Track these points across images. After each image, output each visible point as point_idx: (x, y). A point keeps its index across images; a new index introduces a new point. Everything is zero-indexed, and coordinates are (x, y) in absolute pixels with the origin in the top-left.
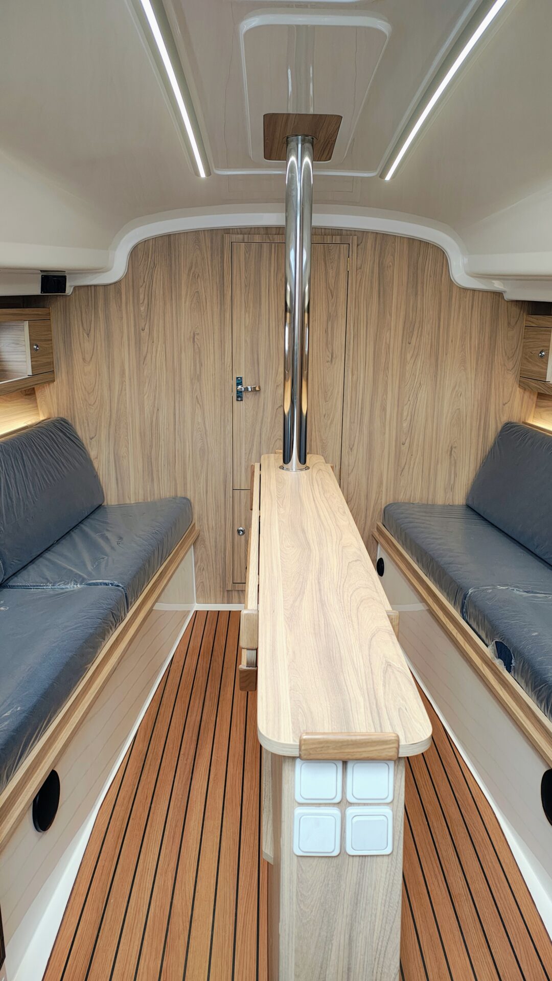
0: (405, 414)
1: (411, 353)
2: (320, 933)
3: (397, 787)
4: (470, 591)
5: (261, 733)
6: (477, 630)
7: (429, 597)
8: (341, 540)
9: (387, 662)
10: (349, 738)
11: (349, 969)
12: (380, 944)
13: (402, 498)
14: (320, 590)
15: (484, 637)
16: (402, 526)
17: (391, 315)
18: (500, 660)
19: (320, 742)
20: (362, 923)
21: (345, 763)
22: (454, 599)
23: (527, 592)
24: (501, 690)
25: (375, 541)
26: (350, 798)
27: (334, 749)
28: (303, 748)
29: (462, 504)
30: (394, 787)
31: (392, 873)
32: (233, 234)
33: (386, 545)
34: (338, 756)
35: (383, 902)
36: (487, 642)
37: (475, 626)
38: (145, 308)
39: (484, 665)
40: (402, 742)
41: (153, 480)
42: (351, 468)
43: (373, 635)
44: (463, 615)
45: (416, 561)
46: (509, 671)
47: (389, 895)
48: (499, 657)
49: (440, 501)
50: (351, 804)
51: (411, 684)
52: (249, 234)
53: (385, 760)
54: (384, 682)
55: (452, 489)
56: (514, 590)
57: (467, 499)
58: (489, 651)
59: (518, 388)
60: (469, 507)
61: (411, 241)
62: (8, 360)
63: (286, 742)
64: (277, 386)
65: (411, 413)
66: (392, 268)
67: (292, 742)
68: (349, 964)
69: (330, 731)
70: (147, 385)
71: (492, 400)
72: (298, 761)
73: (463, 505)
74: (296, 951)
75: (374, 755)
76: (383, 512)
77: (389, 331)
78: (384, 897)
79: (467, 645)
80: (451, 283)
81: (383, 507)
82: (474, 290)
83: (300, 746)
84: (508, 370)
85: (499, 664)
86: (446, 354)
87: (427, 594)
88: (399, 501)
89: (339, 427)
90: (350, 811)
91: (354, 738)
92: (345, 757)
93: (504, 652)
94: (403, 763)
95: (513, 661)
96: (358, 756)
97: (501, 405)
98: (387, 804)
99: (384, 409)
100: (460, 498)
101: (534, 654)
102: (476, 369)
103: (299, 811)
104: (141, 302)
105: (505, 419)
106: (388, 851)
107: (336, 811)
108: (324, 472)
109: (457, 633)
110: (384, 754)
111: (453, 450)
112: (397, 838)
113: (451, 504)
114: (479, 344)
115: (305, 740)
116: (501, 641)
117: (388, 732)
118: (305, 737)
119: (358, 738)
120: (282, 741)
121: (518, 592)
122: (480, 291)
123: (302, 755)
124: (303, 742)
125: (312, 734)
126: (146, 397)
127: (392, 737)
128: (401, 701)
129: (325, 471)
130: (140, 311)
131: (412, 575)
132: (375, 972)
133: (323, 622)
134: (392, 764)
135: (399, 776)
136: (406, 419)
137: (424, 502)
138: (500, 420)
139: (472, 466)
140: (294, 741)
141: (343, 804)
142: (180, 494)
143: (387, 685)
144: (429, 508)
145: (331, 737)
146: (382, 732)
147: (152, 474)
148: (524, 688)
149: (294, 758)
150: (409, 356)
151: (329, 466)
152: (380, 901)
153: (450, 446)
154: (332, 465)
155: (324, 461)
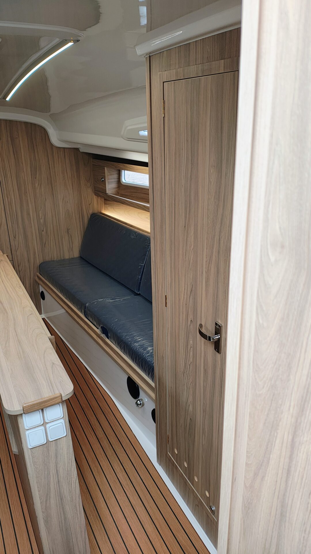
0: (41, 215)
1: (38, 183)
2: (45, 473)
4: (87, 305)
5: (6, 409)
6: (92, 322)
7: (69, 310)
8: (21, 304)
9: (52, 363)
10: (42, 400)
11: (58, 481)
12: (68, 468)
13: (47, 259)
14: (17, 335)
15: (96, 324)
16: (50, 275)
17: (22, 163)
18: (104, 335)
19: (31, 405)
20: (60, 463)
21: (42, 410)
22: (80, 309)
23: (112, 299)
24: (106, 347)
25: (37, 284)
26: (47, 421)
27: (37, 406)
28: (25, 410)
29: (78, 256)
30: (63, 411)
31: (68, 442)
33: (44, 286)
34: (39, 409)
35: (67, 453)
36: (97, 327)
37: (91, 320)
39: (98, 338)
40: (63, 396)
42: (17, 248)
43: (45, 352)
44: (86, 316)
45: (60, 292)
46: (108, 338)
47: (68, 450)
48: (103, 333)
49: (67, 257)
50: (47, 423)
51: (63, 370)
53: (58, 403)
54: (53, 372)
55: (72, 250)
56: (106, 300)
57: (80, 254)
58: (98, 331)
59: (95, 196)
60: (81, 258)
61: (26, 123)
63: (17, 410)
65: (44, 214)
66: (18, 139)
67: (19, 409)
68: (58, 479)
69: (34, 400)
71: (83, 203)
72: (24, 415)
73: (79, 257)
74: (37, 483)
75: (53, 403)
76: (39, 268)
77: (23, 173)
78: (67, 451)
79: (89, 330)
80: (52, 145)
81: (38, 265)
82: (64, 148)
83: (23, 409)
84: (88, 187)
85: (103, 336)
86: (56, 182)
87: (68, 308)
88: (46, 261)
89: (6, 227)
90: (48, 426)
91: (44, 400)
92: (42, 408)
93: (105, 331)
94: (65, 402)
95: (109, 334)
96: (47, 406)
97: (88, 205)
98: (61, 418)
99: (28, 214)
100: (76, 254)
101: (116, 330)
102: (73, 188)
103: (27, 432)
105: (91, 212)
106: (65, 434)
107: (42, 428)
108: (4, 261)
109: (84, 325)
110: (57, 402)
111: (69, 230)
112: (67, 429)
113: (73, 257)
114: (71, 175)
115: (25, 407)
116: (103, 326)
117: (57, 394)
118: (24, 406)
119: (46, 399)
120: (16, 410)
121: (108, 301)
122: (67, 148)
123: (25, 412)
124: (24, 408)
125: (27, 403)
127: (59, 395)
128: (60, 378)
131: (59, 300)
132: (68, 478)
133: (21, 351)
134: (61, 404)
135: (64, 407)
136: (42, 218)
137: (59, 259)
138: (89, 213)
139: (80, 237)
140: (20, 408)
141: (44, 424)
143: (54, 373)
144: (62, 262)
145: (35, 402)
146: (55, 394)
148: (114, 343)
149: (22, 414)
150: (37, 185)
151: (5, 255)
152: (65, 453)
153: (67, 229)
154: (7, 254)
155: (2, 254)
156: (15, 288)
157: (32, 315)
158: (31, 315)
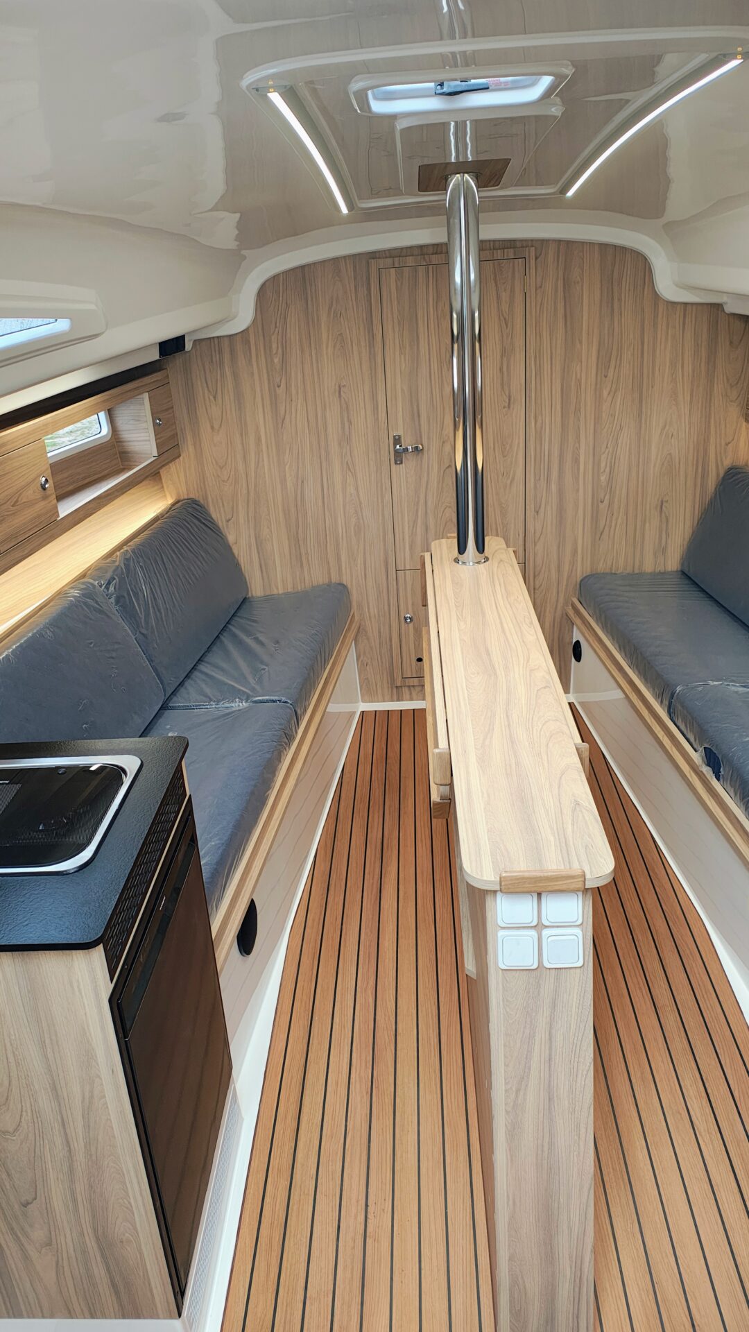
0: (603, 465)
1: (608, 389)
2: (524, 1032)
3: (585, 912)
4: (679, 689)
5: (465, 871)
6: (685, 733)
7: (633, 694)
8: (528, 661)
9: (575, 801)
10: (542, 875)
11: (550, 1060)
12: (576, 1038)
13: (601, 567)
14: (509, 725)
15: (692, 740)
16: (602, 606)
17: (581, 342)
18: (709, 768)
19: (517, 879)
20: (560, 1022)
21: (539, 895)
22: (660, 697)
23: (744, 687)
24: (709, 799)
25: (569, 621)
26: (545, 923)
27: (529, 884)
28: (503, 884)
29: (675, 570)
30: (583, 912)
31: (584, 982)
32: (379, 258)
33: (583, 628)
34: (533, 889)
35: (577, 1005)
36: (695, 746)
37: (683, 727)
38: (279, 359)
39: (691, 772)
40: (588, 876)
41: (302, 565)
42: (538, 535)
43: (563, 774)
44: (670, 715)
45: (618, 649)
46: (718, 779)
47: (582, 999)
48: (708, 765)
49: (649, 567)
50: (546, 927)
51: (597, 821)
52: (400, 256)
53: (575, 891)
54: (573, 820)
55: (664, 551)
56: (728, 685)
57: (682, 565)
58: (697, 757)
59: (744, 424)
60: (684, 574)
61: (604, 246)
62: (128, 439)
63: (489, 879)
64: (444, 442)
65: (611, 463)
66: (580, 284)
67: (493, 879)
68: (550, 1055)
69: (526, 869)
70: (287, 452)
71: (712, 440)
72: (499, 895)
73: (677, 571)
74: (505, 1046)
75: (564, 887)
76: (578, 586)
77: (580, 363)
78: (578, 1002)
79: (674, 749)
80: (656, 296)
81: (579, 581)
82: (686, 304)
83: (501, 882)
84: (731, 401)
85: (707, 771)
86: (652, 387)
87: (631, 690)
88: (599, 572)
89: (522, 487)
90: (545, 932)
91: (546, 874)
92: (539, 890)
93: (713, 760)
94: (590, 892)
95: (721, 770)
96: (550, 889)
97: (723, 444)
98: (578, 926)
99: (576, 461)
100: (672, 563)
101: (743, 763)
102: (691, 402)
103: (501, 933)
104: (274, 352)
105: (727, 463)
106: (580, 964)
107: (533, 933)
108: (506, 564)
109: (663, 736)
110: (573, 886)
111: (664, 504)
112: (587, 953)
113: (662, 571)
114: (693, 371)
115: (504, 877)
116: (709, 747)
117: (576, 868)
118: (504, 875)
119: (550, 874)
120: (485, 878)
121: (733, 688)
122: (692, 304)
123: (503, 890)
124: (502, 879)
125: (510, 872)
126: (287, 467)
127: (579, 872)
128: (588, 839)
129: (506, 562)
130: (274, 363)
131: (613, 667)
132: (572, 1061)
133: (513, 761)
134: (580, 894)
135: (587, 903)
136: (604, 471)
137: (629, 570)
138: (722, 465)
139: (688, 523)
140: (495, 878)
141: (539, 927)
142: (335, 579)
143: (575, 824)
144: (634, 579)
145: (526, 874)
146: (570, 868)
147: (301, 558)
148: (733, 795)
149: (495, 892)
150: (605, 393)
151: (511, 550)
152: (574, 1004)
153: (660, 500)
154: (515, 549)
155: (505, 546)
156: (521, 625)
157: (547, 689)
158: (544, 688)
